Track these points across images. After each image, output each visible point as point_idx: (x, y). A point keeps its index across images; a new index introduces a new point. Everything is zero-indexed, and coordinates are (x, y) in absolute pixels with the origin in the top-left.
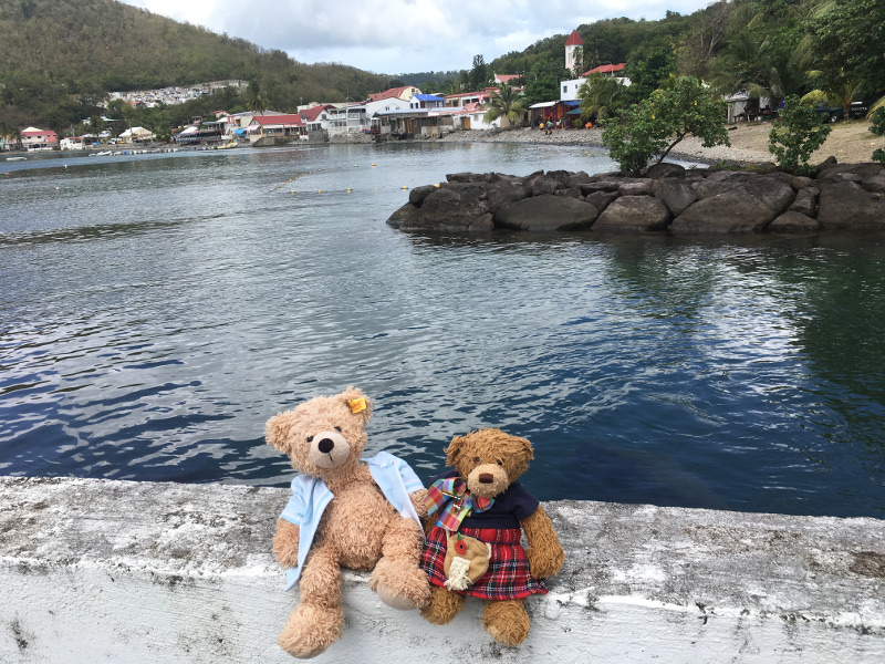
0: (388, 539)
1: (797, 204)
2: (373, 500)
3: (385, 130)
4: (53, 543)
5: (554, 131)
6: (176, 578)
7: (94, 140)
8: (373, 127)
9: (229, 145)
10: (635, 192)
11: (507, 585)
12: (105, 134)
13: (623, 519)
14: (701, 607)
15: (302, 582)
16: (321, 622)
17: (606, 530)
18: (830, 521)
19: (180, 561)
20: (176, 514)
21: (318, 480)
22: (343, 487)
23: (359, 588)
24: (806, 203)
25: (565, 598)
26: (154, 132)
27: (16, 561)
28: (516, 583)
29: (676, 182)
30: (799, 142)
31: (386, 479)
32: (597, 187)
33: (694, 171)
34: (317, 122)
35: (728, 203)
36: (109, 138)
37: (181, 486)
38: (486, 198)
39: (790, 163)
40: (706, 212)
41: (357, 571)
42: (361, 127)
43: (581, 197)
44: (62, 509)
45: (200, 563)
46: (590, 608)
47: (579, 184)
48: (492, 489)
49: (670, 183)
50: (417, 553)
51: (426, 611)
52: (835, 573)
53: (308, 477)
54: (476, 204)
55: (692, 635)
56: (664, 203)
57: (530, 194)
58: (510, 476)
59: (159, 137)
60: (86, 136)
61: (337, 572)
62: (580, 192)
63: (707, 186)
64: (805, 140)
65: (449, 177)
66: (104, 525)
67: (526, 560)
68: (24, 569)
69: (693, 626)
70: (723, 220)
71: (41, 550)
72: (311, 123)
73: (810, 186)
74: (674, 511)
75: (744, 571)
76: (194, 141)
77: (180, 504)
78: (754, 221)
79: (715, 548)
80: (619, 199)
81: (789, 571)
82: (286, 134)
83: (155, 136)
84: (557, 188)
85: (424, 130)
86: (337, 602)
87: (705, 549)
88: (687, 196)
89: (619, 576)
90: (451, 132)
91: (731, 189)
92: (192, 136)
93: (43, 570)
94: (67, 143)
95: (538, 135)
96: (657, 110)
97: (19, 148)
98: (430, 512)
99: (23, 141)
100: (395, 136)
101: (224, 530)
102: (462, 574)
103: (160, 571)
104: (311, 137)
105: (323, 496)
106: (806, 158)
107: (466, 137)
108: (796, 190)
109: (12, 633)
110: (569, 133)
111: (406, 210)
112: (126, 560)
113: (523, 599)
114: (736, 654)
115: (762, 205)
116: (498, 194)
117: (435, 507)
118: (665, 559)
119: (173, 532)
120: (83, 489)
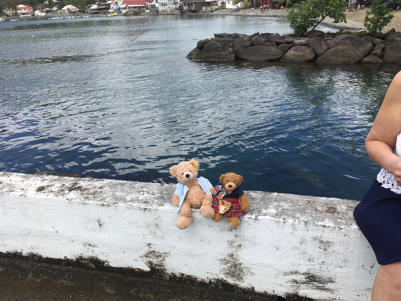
0: (204, 200)
1: (374, 52)
2: (200, 190)
3: (185, 8)
4: (109, 198)
5: (266, 10)
6: (146, 209)
7: (50, 11)
8: (180, 7)
9: (113, 14)
10: (301, 44)
11: (235, 213)
12: (55, 9)
13: (268, 196)
14: (284, 219)
15: (181, 211)
16: (187, 220)
17: (263, 199)
18: (324, 198)
19: (146, 204)
20: (141, 191)
21: (184, 184)
22: (191, 186)
23: (195, 213)
24: (378, 52)
25: (249, 216)
26: (78, 7)
27: (101, 203)
28: (237, 212)
29: (320, 40)
30: (378, 22)
31: (202, 184)
32: (283, 42)
33: (329, 34)
34: (153, 3)
35: (343, 51)
36: (57, 10)
37: (141, 183)
38: (232, 46)
39: (373, 31)
40: (332, 55)
41: (195, 208)
42: (174, 6)
43: (276, 46)
44: (108, 188)
45: (152, 205)
46: (256, 219)
47: (276, 40)
48: (232, 189)
49: (317, 40)
50: (211, 204)
51: (214, 219)
52: (321, 212)
53: (181, 183)
54: (228, 49)
55: (281, 226)
56: (314, 50)
57: (252, 45)
58: (236, 185)
59: (80, 10)
60: (47, 9)
61: (190, 208)
62: (275, 44)
63: (334, 42)
64: (381, 21)
65: (215, 35)
66: (123, 194)
67: (240, 207)
68: (103, 205)
69: (281, 224)
70: (340, 59)
71: (106, 200)
72: (151, 4)
73: (381, 43)
74: (282, 194)
75: (297, 211)
76: (97, 12)
77: (142, 188)
78: (354, 59)
79: (291, 205)
80: (293, 48)
81: (309, 211)
82: (139, 10)
83: (78, 9)
84: (265, 42)
85: (204, 8)
86: (190, 216)
87: (288, 205)
88: (324, 47)
89: (264, 211)
90: (217, 9)
91: (345, 44)
92: (95, 10)
93: (108, 205)
94: (37, 13)
95: (258, 12)
96: (313, 5)
97: (16, 14)
98: (215, 194)
99: (18, 11)
100: (190, 11)
101: (156, 196)
102: (223, 210)
103: (141, 207)
104: (150, 11)
105: (186, 189)
106: (381, 29)
107: (224, 12)
108: (374, 45)
109: (98, 223)
110: (273, 11)
111: (196, 51)
112: (131, 203)
113: (239, 216)
114: (292, 231)
115: (358, 52)
116: (238, 44)
117: (216, 192)
118: (277, 208)
119: (142, 196)
120: (112, 182)
